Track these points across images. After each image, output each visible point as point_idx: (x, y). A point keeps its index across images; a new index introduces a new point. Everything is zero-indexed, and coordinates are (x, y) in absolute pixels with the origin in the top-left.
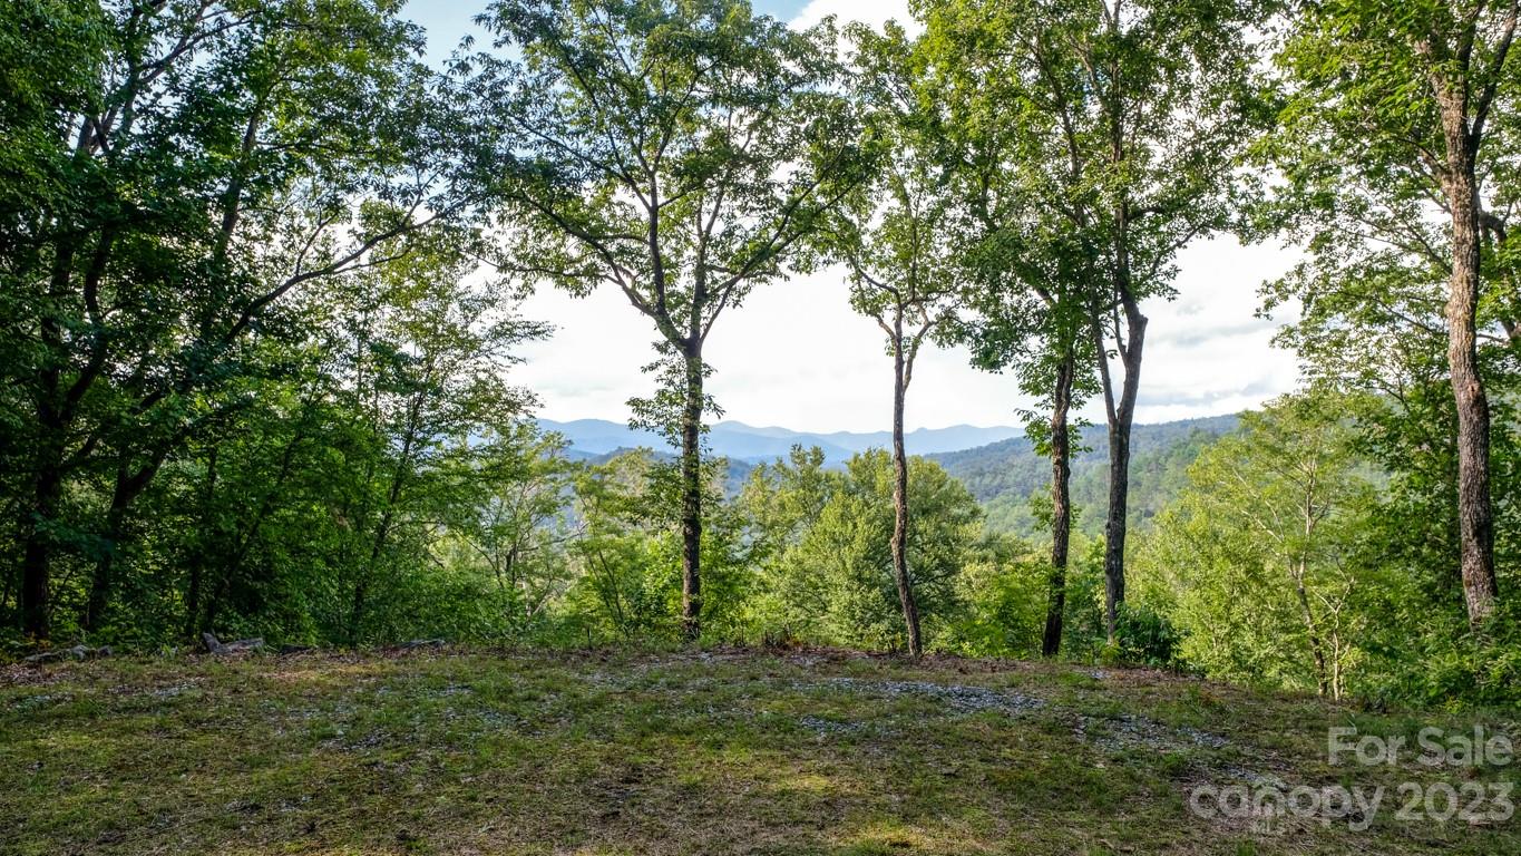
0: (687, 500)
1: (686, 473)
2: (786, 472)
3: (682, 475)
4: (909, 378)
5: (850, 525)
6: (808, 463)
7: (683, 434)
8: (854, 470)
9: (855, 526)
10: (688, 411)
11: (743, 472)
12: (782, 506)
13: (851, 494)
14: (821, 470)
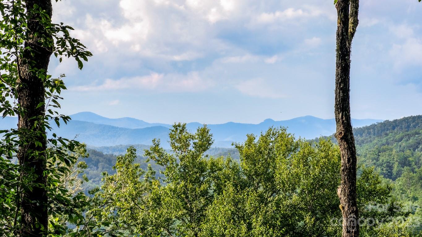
0: (25, 205)
1: (21, 158)
2: (163, 160)
3: (15, 161)
4: (356, 23)
5: (244, 228)
6: (191, 148)
7: (18, 93)
8: (247, 157)
9: (250, 227)
10: (26, 54)
11: (98, 162)
12: (158, 201)
13: (241, 186)
14: (207, 157)
